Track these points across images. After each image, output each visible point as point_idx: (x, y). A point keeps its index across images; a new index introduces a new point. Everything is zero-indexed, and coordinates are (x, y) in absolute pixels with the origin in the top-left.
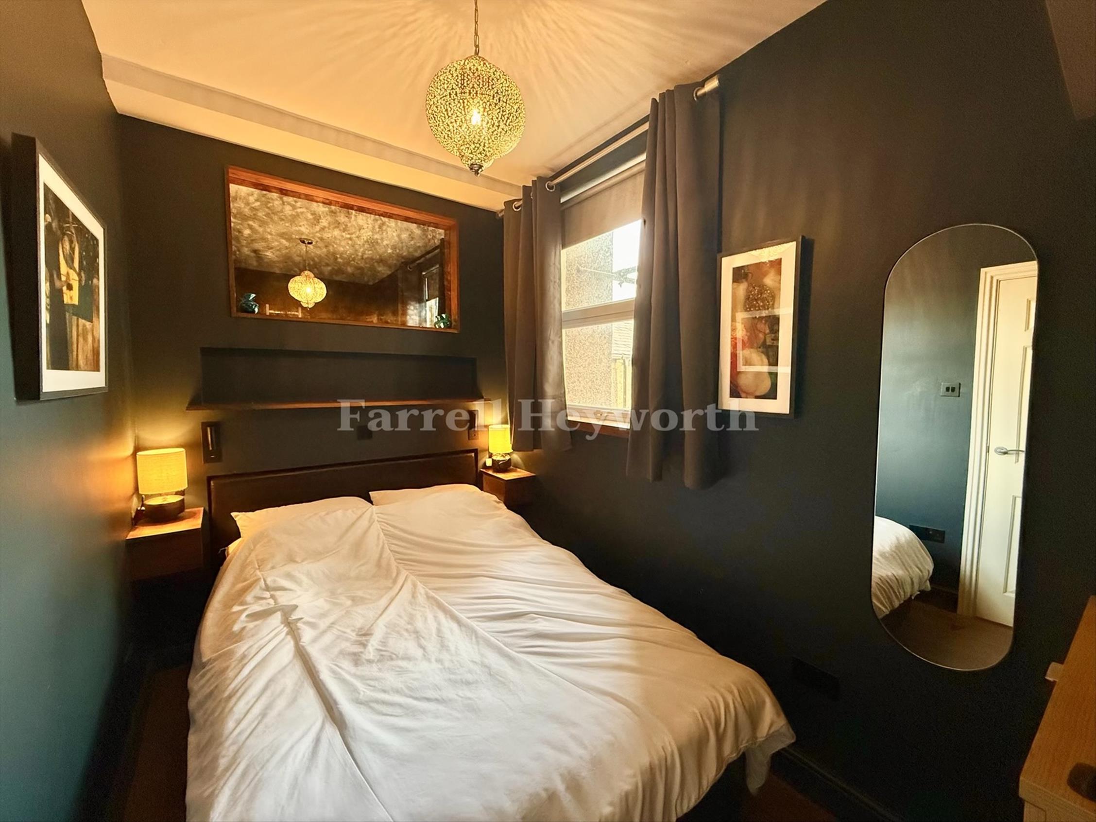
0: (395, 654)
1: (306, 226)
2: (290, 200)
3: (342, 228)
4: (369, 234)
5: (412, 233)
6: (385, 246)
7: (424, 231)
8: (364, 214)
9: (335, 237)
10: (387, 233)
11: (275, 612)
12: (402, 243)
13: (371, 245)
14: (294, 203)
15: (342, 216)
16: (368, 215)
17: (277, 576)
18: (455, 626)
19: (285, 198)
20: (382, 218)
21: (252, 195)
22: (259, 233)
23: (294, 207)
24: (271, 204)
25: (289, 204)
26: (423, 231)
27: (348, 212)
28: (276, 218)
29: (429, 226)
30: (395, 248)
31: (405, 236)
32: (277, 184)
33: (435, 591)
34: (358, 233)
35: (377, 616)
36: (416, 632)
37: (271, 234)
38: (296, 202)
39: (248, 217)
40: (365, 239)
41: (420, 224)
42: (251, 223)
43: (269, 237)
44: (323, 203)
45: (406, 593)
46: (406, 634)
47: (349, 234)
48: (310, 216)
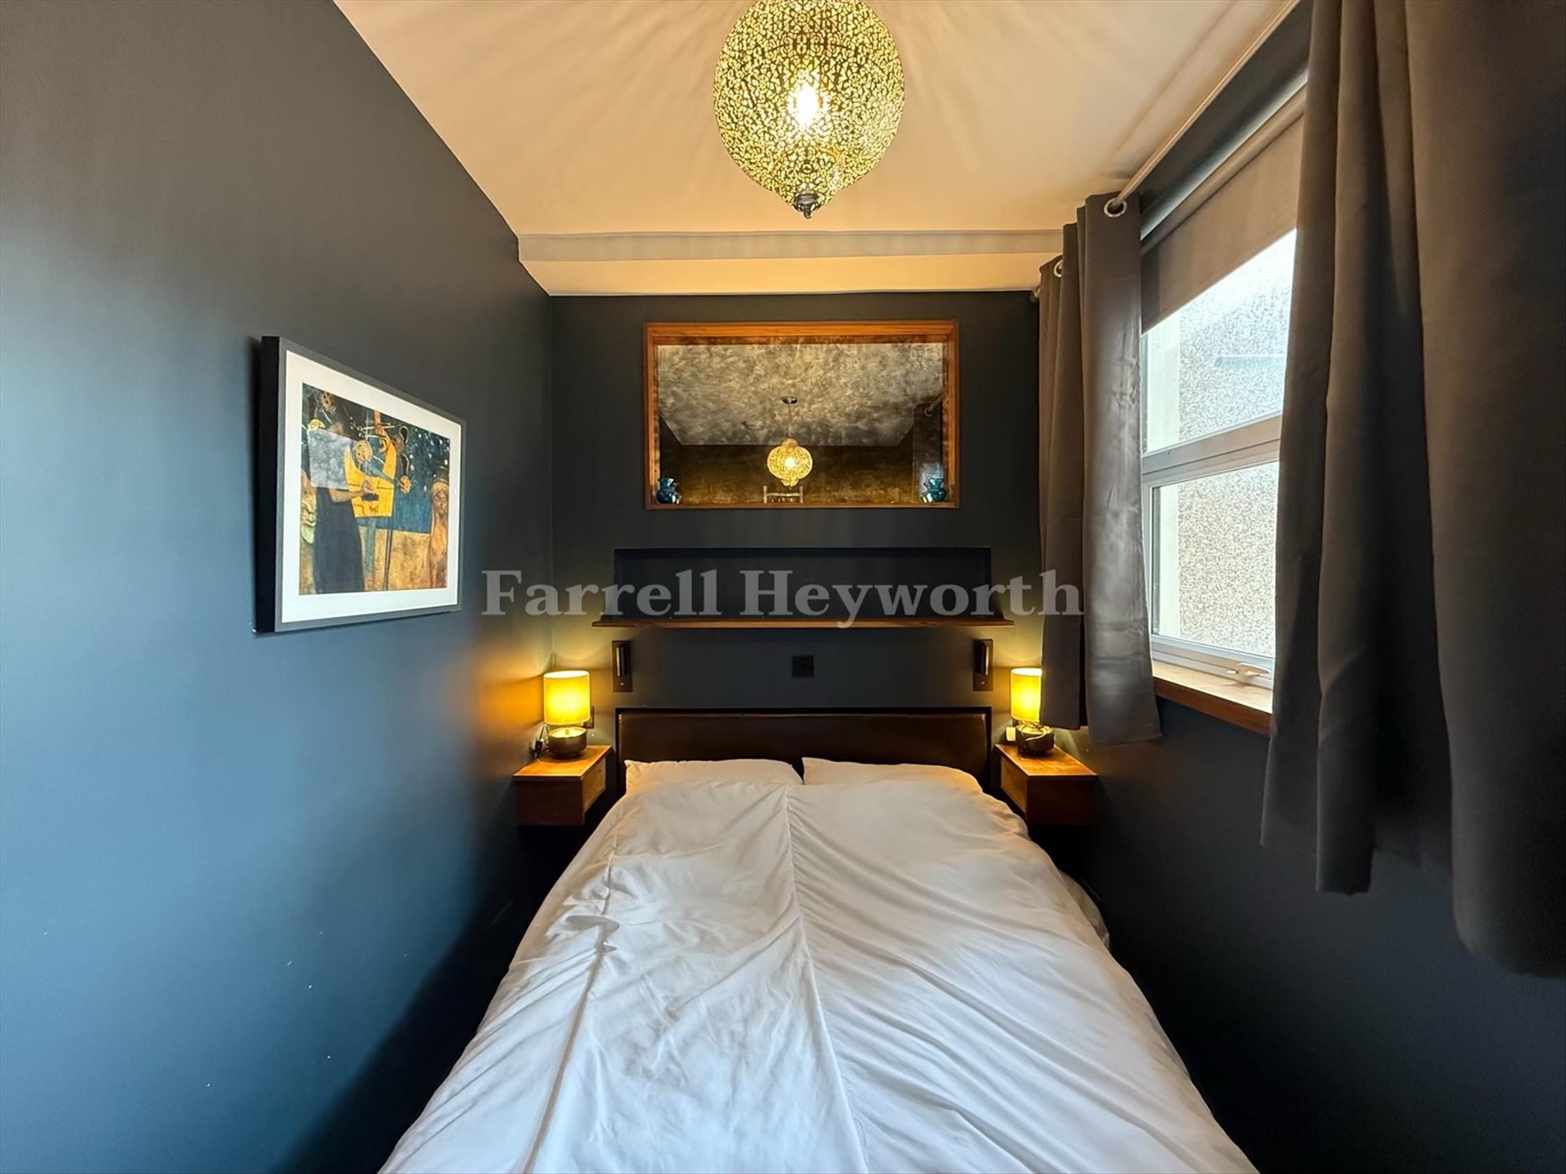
0: (687, 1080)
1: (737, 379)
2: (718, 350)
3: (782, 373)
4: (819, 373)
5: (883, 358)
6: (841, 386)
7: (904, 351)
8: (813, 345)
9: (773, 387)
10: (846, 366)
11: (594, 925)
12: (868, 377)
13: (822, 388)
14: (723, 352)
15: (783, 356)
16: (819, 346)
17: (625, 868)
18: (809, 1060)
19: (714, 348)
20: (838, 345)
21: (677, 353)
22: (683, 399)
23: (723, 357)
24: (697, 360)
25: (718, 354)
26: (902, 353)
27: (791, 348)
28: (702, 376)
29: (911, 342)
30: (857, 387)
31: (872, 365)
32: (701, 332)
33: (821, 966)
34: (804, 374)
35: (713, 982)
36: (743, 1045)
37: (696, 399)
38: (726, 350)
39: (672, 382)
40: (814, 380)
41: (896, 342)
42: (675, 389)
43: (694, 402)
44: (760, 343)
45: (773, 955)
46: (726, 1039)
47: (791, 379)
48: (742, 365)
